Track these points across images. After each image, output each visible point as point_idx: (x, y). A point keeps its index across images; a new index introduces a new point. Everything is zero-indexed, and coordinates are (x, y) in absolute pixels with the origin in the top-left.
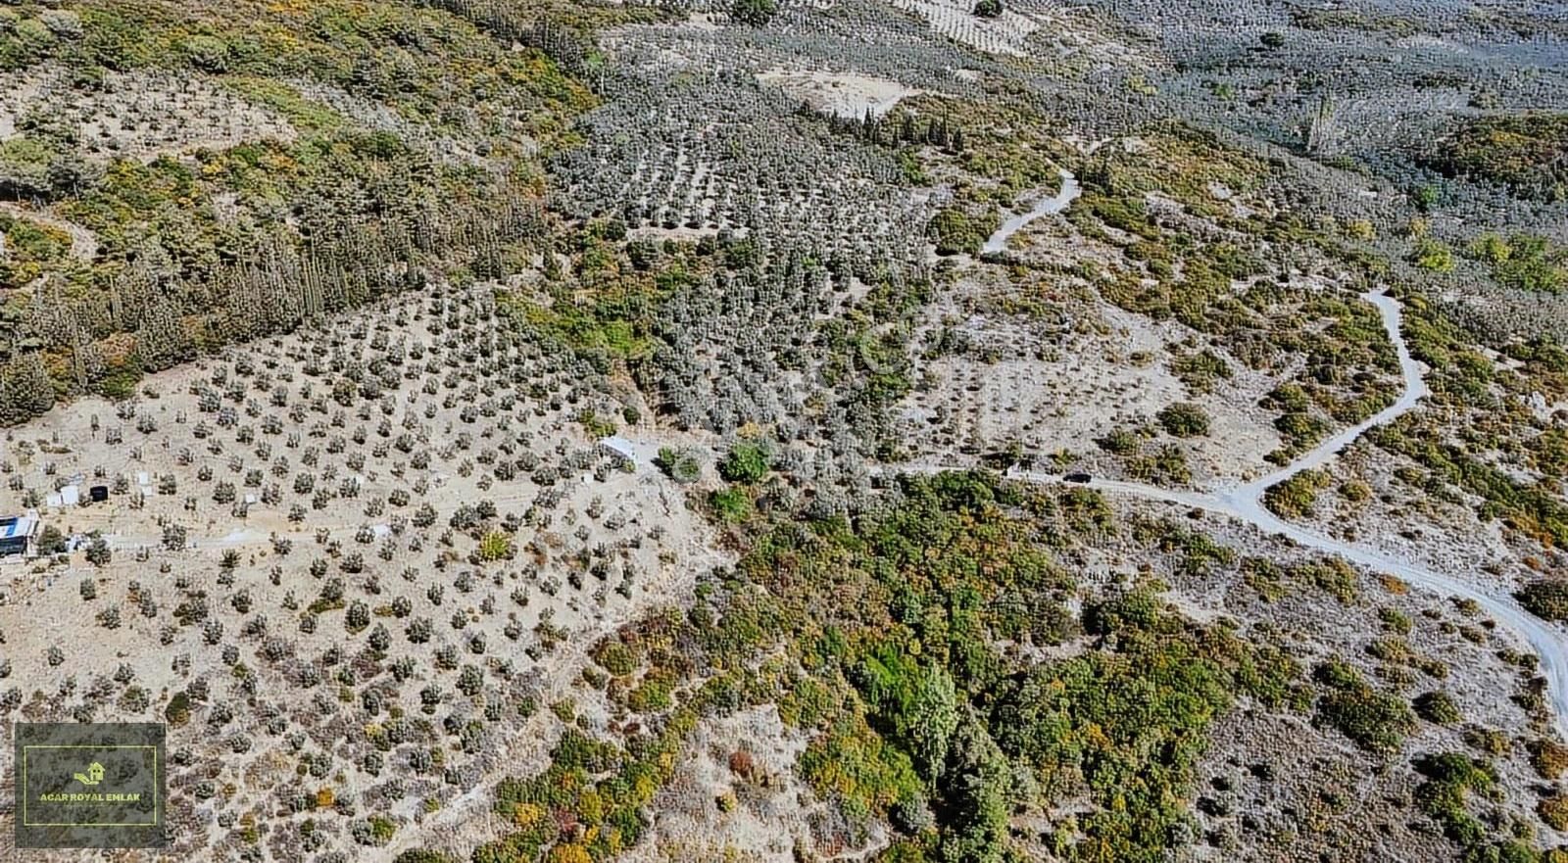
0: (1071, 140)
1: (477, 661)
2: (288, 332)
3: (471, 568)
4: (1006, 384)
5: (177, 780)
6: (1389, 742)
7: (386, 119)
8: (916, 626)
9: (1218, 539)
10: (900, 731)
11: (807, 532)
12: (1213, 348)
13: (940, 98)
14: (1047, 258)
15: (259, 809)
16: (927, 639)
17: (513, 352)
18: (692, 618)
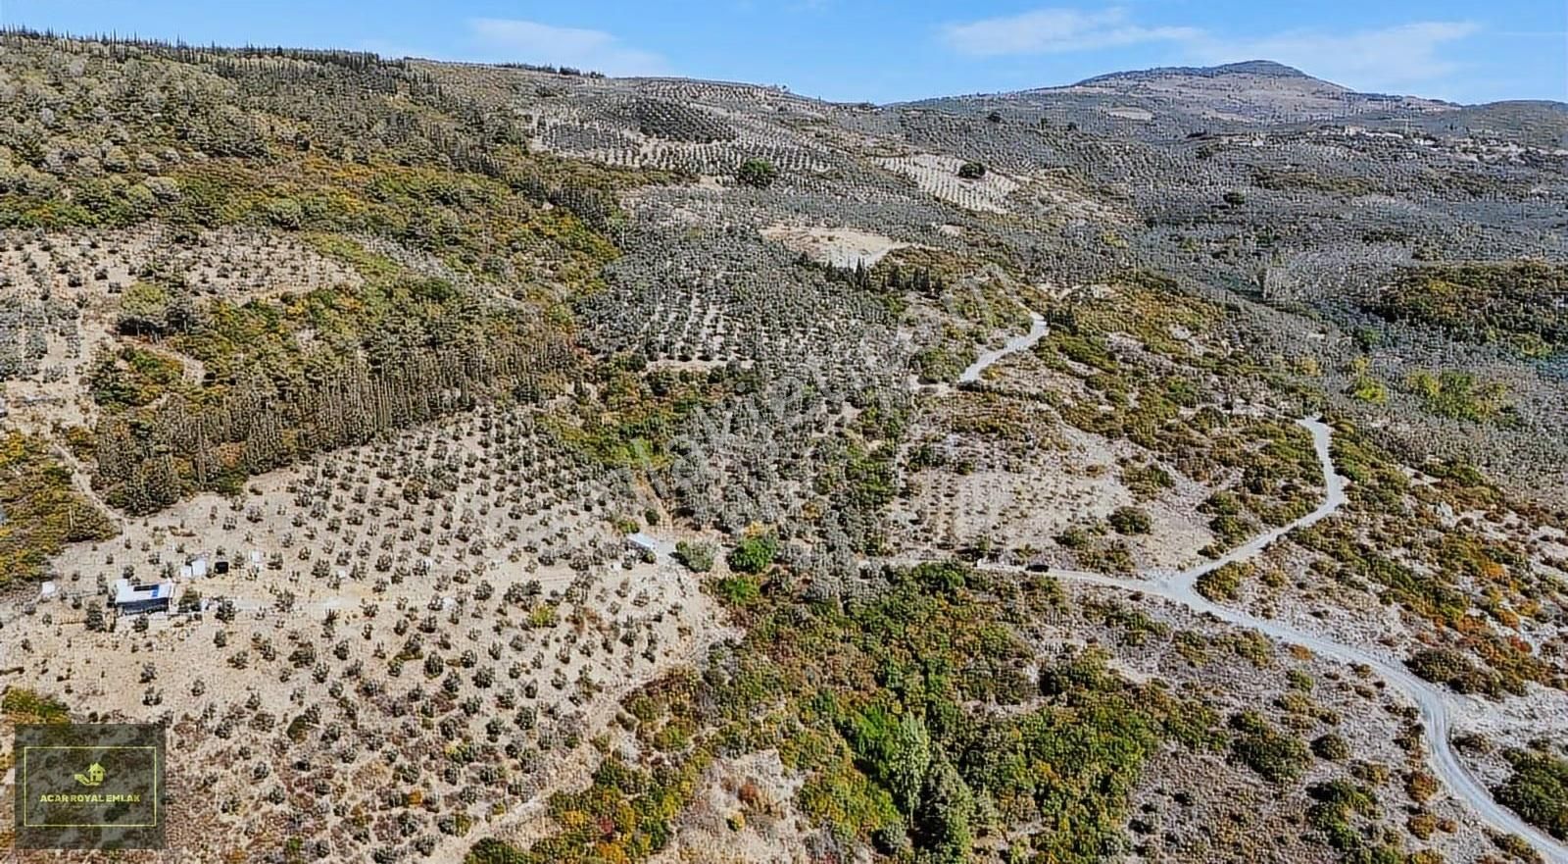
0: (1044, 287)
1: (531, 704)
2: (364, 443)
3: (523, 633)
4: (978, 491)
5: (299, 781)
6: (1288, 773)
7: (435, 268)
8: (896, 690)
9: (1154, 617)
10: (884, 773)
11: (805, 612)
12: (1159, 463)
13: (925, 251)
14: (1017, 387)
15: (365, 804)
16: (907, 701)
17: (551, 463)
18: (705, 677)
